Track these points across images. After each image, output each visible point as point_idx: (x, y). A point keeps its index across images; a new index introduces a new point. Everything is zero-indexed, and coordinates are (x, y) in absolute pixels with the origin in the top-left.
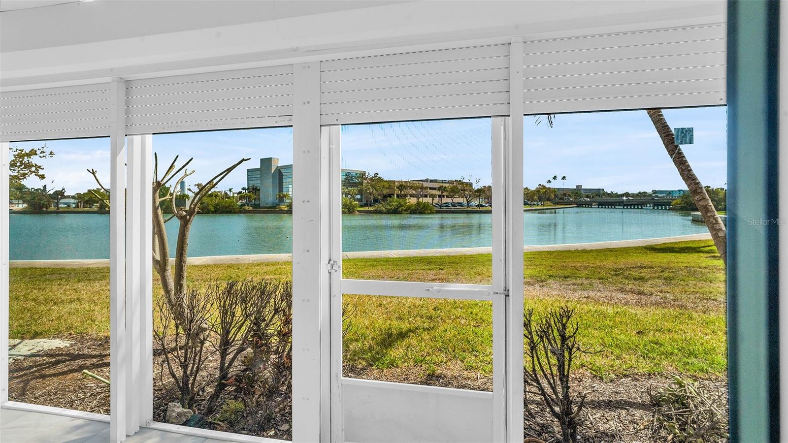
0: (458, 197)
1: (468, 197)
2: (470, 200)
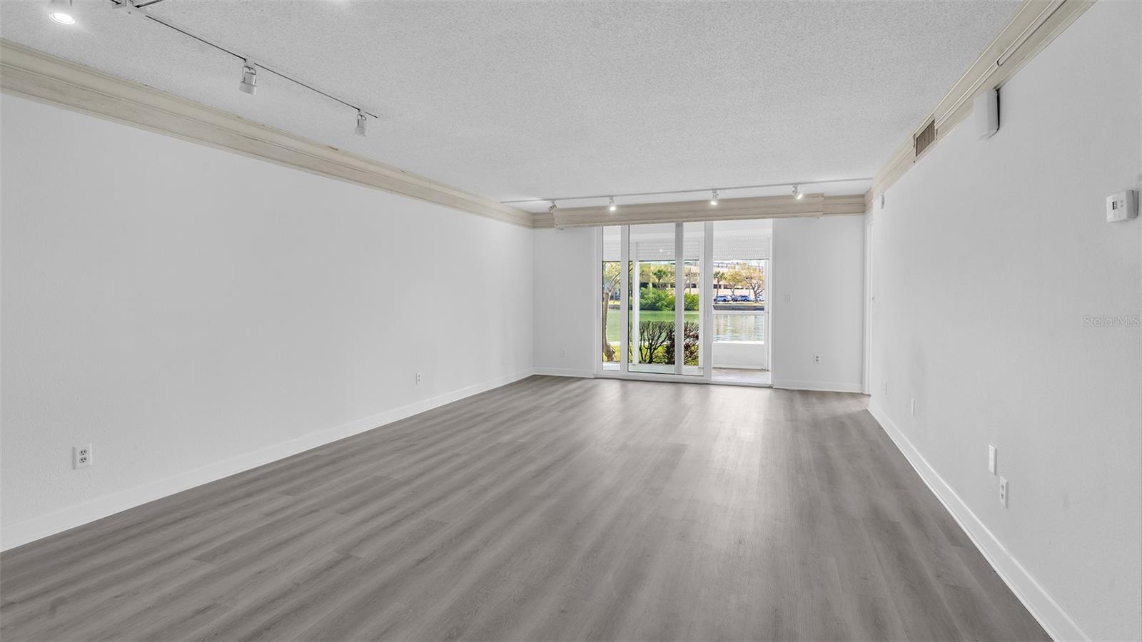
0: (741, 287)
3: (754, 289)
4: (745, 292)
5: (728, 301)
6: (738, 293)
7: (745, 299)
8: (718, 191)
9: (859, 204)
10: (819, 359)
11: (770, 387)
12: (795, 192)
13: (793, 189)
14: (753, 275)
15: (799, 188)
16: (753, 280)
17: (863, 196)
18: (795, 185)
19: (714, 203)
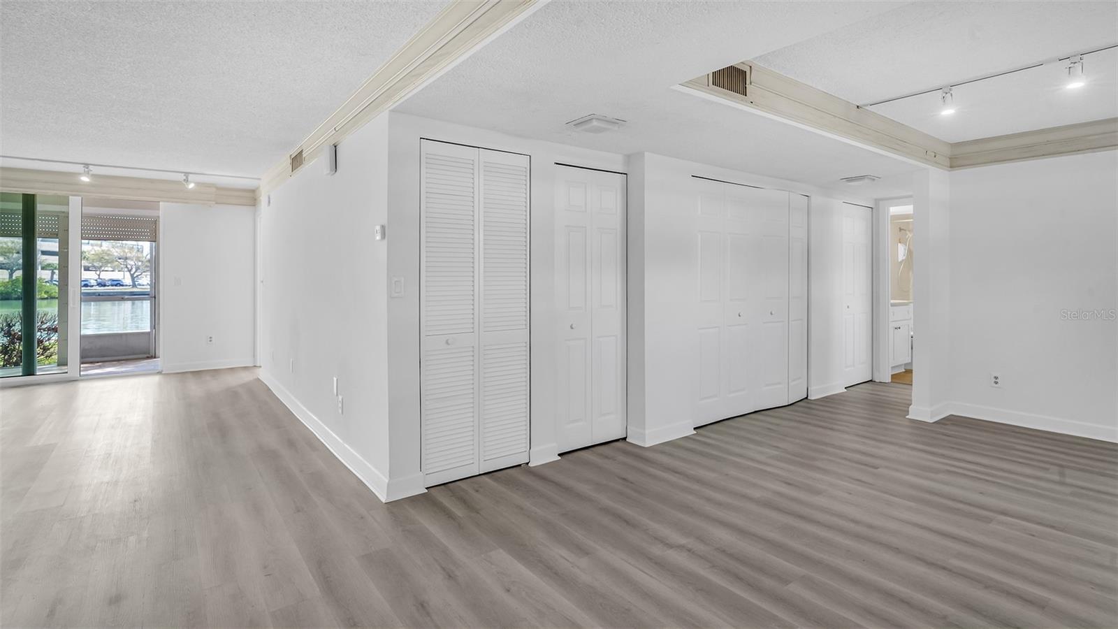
0: (110, 269)
1: (134, 270)
2: (137, 276)
3: (130, 271)
4: (117, 275)
5: (92, 286)
6: (106, 276)
7: (117, 283)
8: (91, 167)
9: (250, 198)
10: (213, 339)
12: (187, 180)
13: (185, 178)
14: (129, 255)
15: (191, 177)
16: (129, 262)
17: (253, 191)
18: (187, 174)
19: (85, 179)
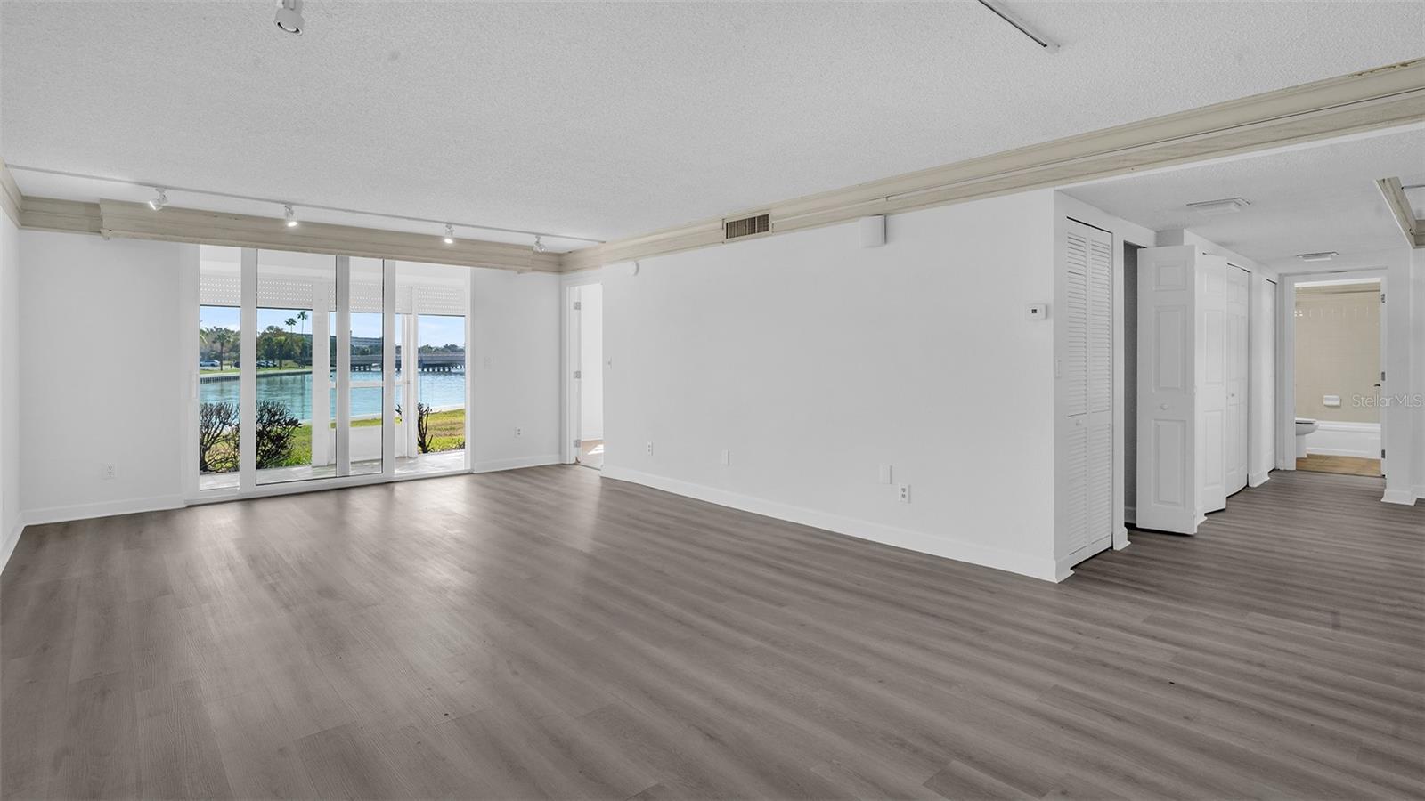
10: (521, 432)
11: (470, 474)
